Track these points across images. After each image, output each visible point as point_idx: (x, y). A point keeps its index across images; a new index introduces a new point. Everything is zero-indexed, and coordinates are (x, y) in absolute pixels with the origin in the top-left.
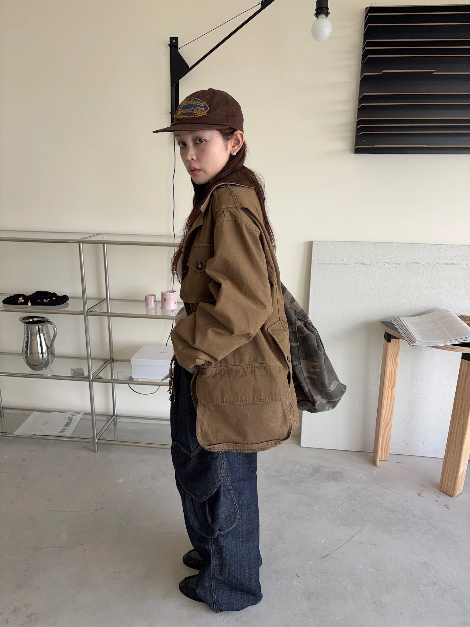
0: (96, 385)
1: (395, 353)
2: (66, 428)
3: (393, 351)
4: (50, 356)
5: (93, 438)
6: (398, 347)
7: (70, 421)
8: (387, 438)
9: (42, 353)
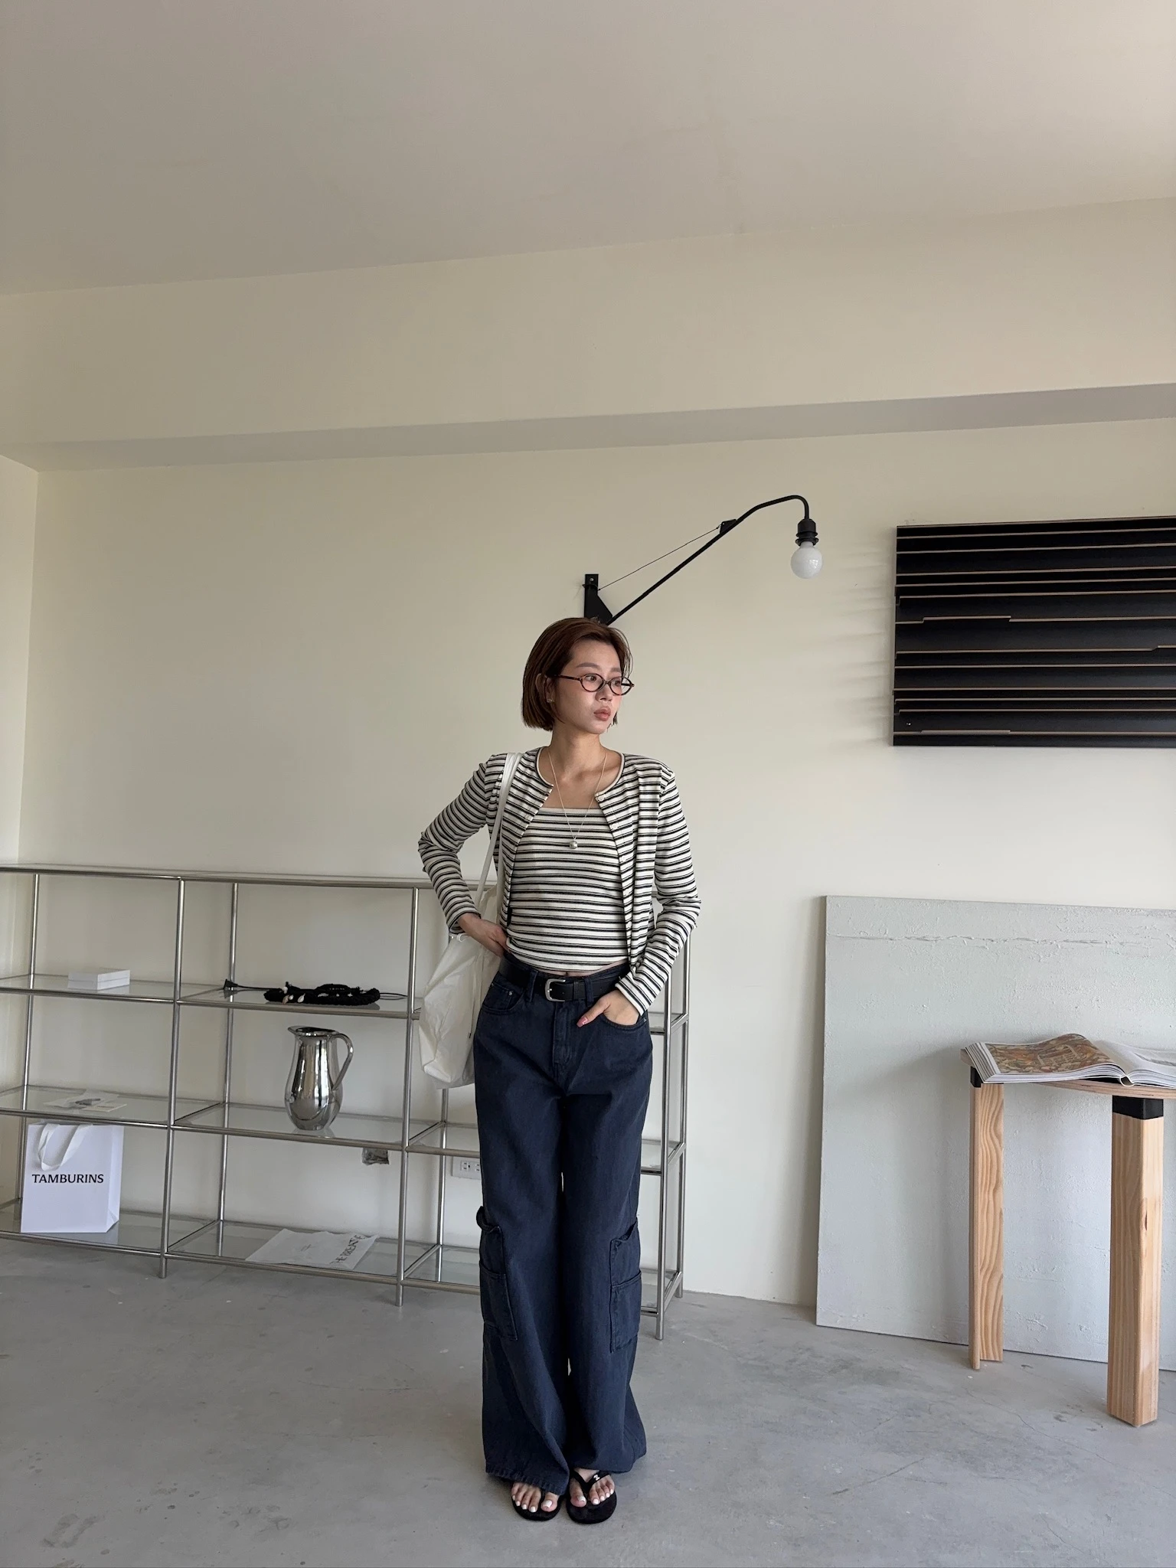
0: (413, 1159)
1: (994, 1114)
2: (344, 1257)
3: (990, 1108)
4: (332, 1106)
5: (398, 1276)
6: (998, 1100)
7: (353, 1248)
8: (995, 1306)
9: (320, 1098)
